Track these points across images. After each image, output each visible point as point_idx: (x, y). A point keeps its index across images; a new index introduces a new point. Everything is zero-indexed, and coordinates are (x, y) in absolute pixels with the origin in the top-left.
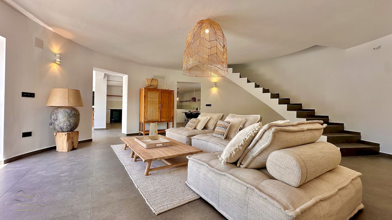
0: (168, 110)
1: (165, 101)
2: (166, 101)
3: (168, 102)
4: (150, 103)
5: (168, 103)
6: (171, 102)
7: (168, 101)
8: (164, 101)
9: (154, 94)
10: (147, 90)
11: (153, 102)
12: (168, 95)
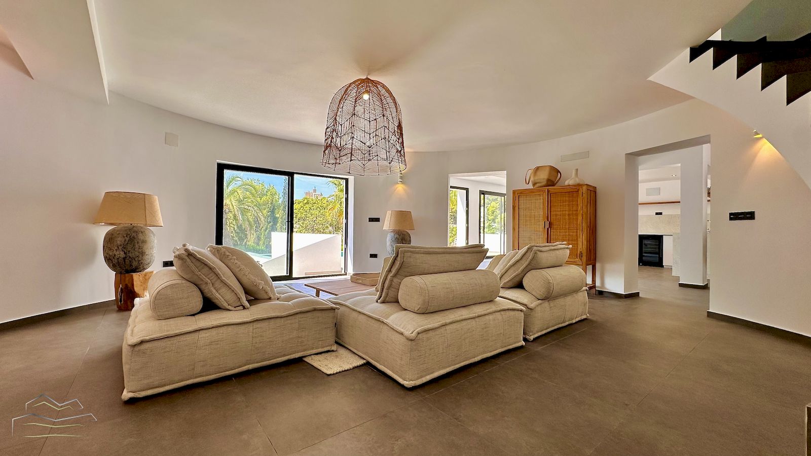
0: (567, 234)
1: (559, 213)
2: (564, 212)
3: (569, 215)
4: (524, 221)
5: (567, 217)
6: (577, 215)
7: (567, 213)
8: (557, 213)
9: (532, 201)
10: (518, 193)
11: (530, 217)
12: (567, 199)
